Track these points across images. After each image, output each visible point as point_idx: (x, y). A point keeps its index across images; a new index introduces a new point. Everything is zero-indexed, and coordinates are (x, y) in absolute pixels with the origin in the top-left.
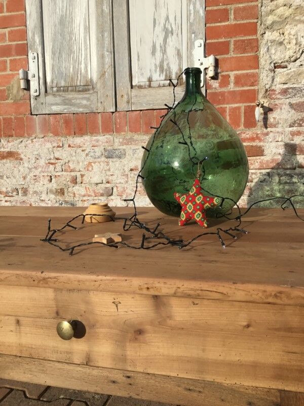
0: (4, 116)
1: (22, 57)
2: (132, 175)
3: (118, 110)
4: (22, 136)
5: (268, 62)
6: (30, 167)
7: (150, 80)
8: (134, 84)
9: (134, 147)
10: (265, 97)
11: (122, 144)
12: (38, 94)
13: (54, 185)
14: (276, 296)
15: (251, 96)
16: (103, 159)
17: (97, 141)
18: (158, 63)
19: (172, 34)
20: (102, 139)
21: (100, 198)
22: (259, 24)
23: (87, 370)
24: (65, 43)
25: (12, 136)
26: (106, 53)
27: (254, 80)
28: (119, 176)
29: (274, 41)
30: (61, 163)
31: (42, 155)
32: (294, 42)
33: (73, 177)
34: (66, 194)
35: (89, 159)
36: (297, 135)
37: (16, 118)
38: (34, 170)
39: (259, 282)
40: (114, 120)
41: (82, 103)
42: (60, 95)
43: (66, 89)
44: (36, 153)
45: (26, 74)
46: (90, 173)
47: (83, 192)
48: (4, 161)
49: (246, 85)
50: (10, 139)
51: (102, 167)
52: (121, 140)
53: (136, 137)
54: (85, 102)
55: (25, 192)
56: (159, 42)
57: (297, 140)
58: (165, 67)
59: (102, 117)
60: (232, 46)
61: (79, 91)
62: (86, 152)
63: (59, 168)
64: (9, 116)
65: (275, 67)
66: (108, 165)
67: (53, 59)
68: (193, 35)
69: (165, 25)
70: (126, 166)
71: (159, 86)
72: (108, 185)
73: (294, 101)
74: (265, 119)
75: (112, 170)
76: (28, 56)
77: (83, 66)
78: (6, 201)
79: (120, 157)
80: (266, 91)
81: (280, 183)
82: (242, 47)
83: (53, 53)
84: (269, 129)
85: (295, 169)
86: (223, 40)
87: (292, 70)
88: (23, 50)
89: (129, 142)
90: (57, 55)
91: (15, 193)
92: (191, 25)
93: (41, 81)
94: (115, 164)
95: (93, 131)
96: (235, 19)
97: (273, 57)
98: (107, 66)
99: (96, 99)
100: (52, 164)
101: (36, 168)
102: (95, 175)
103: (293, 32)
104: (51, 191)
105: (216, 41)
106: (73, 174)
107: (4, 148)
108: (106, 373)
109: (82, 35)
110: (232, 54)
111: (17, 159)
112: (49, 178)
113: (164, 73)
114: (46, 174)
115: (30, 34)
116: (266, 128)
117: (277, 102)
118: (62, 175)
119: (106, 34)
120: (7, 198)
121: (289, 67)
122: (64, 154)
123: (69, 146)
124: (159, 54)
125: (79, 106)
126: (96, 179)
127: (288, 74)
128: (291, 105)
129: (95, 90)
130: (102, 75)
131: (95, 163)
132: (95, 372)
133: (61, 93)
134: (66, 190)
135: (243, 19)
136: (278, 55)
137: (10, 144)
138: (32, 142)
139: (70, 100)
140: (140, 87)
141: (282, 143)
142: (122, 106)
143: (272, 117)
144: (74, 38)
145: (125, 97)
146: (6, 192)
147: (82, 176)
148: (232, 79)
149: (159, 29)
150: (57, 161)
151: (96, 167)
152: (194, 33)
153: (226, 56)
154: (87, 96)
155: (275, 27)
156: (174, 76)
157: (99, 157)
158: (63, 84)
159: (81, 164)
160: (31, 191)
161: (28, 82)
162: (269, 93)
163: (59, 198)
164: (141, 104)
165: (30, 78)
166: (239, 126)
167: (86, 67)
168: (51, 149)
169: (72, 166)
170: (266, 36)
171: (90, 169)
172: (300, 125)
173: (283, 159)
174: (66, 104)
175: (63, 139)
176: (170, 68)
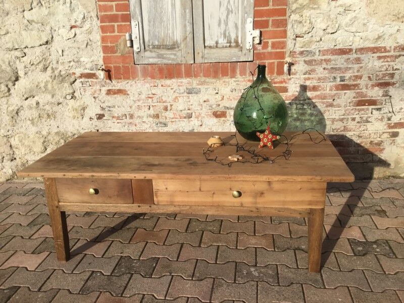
0: (115, 65)
1: (126, 23)
2: (205, 105)
3: (196, 62)
4: (128, 78)
5: (293, 34)
6: (134, 99)
7: (217, 43)
8: (206, 45)
9: (206, 87)
10: (290, 56)
11: (198, 84)
12: (139, 50)
13: (152, 112)
14: (311, 179)
15: (282, 55)
16: (185, 94)
17: (182, 82)
18: (222, 32)
19: (232, 13)
20: (185, 80)
21: (183, 119)
22: (287, 9)
23: (242, 208)
24: (157, 15)
25: (121, 79)
26: (187, 24)
27: (283, 45)
28: (197, 106)
29: (296, 20)
30: (157, 97)
31: (143, 92)
32: (309, 22)
33: (165, 106)
34: (160, 117)
35: (176, 94)
36: (308, 80)
37: (123, 66)
38: (137, 102)
39: (306, 175)
40: (193, 69)
41: (171, 58)
42: (155, 51)
43: (159, 47)
44: (138, 90)
45: (131, 36)
46: (176, 103)
47: (172, 116)
48: (116, 96)
49: (279, 48)
50: (120, 81)
51: (185, 100)
52: (197, 82)
53: (208, 80)
54: (172, 57)
55: (132, 116)
56: (223, 17)
57: (308, 83)
58: (227, 34)
59: (185, 66)
60: (270, 23)
61: (168, 49)
62: (174, 90)
63: (155, 101)
64: (118, 65)
65: (296, 37)
66: (189, 98)
67: (149, 26)
68: (246, 15)
69: (227, 7)
70: (201, 99)
71: (223, 47)
72: (189, 111)
73: (307, 59)
74: (289, 70)
75: (191, 101)
76: (131, 22)
77: (170, 31)
78: (118, 123)
79: (197, 93)
80: (291, 52)
81: (296, 109)
82: (277, 24)
83: (149, 22)
84: (291, 76)
85: (305, 100)
86: (265, 19)
87: (306, 39)
88: (127, 18)
89: (203, 83)
90: (152, 23)
91: (124, 118)
92: (245, 8)
93: (141, 41)
94: (194, 98)
95: (179, 76)
96: (273, 5)
97: (295, 30)
98: (188, 33)
99: (180, 55)
100: (150, 98)
101: (139, 100)
102: (181, 105)
103: (308, 15)
104: (150, 116)
105: (260, 19)
106: (165, 104)
107: (115, 86)
108: (249, 209)
109: (170, 10)
110: (270, 28)
111: (125, 94)
112: (148, 107)
113: (227, 38)
114: (146, 104)
115: (132, 8)
116: (290, 75)
117: (297, 59)
118: (158, 105)
119: (187, 11)
120: (118, 121)
121: (305, 37)
122: (158, 91)
123: (162, 86)
124: (223, 26)
125: (169, 59)
126: (181, 108)
127: (304, 42)
128: (305, 61)
129: (180, 48)
130: (185, 39)
131: (180, 97)
132: (245, 208)
133: (156, 50)
134: (160, 115)
135: (278, 5)
136: (299, 30)
137: (119, 84)
138: (136, 83)
139: (162, 55)
140: (210, 47)
141: (299, 85)
142: (199, 60)
143: (293, 68)
144: (164, 12)
145: (201, 54)
146: (118, 117)
147: (171, 105)
148: (270, 44)
149: (223, 9)
150: (153, 96)
151: (180, 99)
152: (246, 13)
153: (266, 29)
154: (174, 52)
155: (297, 11)
156: (233, 41)
157: (182, 93)
158: (157, 43)
159: (170, 97)
160: (136, 116)
161: (132, 41)
162: (292, 53)
163: (156, 120)
164: (211, 59)
165: (133, 39)
166: (273, 74)
167: (173, 32)
168: (149, 88)
169: (164, 99)
170: (292, 17)
171: (177, 101)
172: (310, 74)
173: (299, 94)
174: (159, 58)
175: (158, 81)
176: (230, 35)
